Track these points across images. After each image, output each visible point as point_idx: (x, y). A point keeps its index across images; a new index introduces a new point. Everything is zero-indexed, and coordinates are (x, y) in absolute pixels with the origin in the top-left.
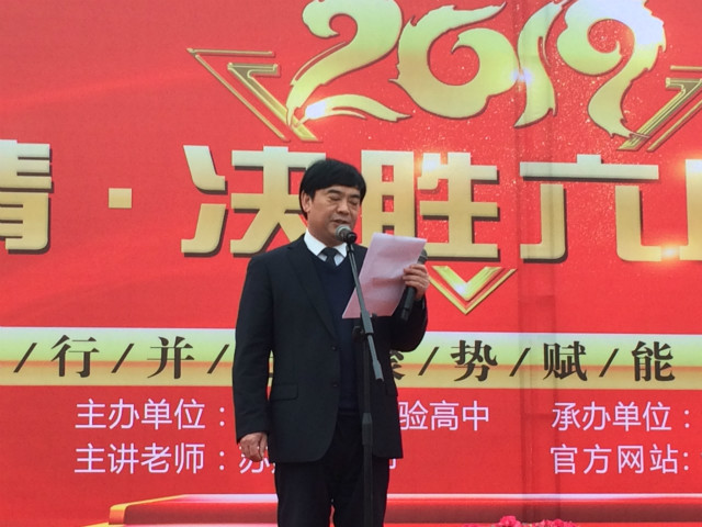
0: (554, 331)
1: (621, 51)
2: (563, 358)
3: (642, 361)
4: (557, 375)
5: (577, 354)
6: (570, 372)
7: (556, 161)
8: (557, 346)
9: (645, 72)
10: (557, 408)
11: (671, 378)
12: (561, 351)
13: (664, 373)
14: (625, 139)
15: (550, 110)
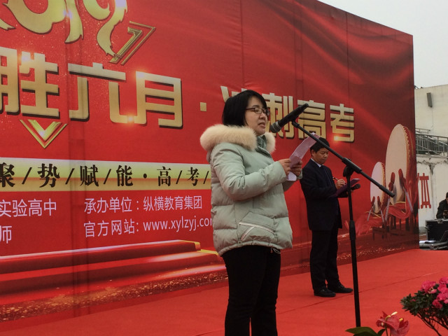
0: (85, 159)
1: (110, 9)
2: (89, 174)
3: (121, 176)
4: (86, 184)
5: (94, 172)
6: (92, 182)
7: (84, 65)
8: (86, 167)
9: (119, 22)
10: (86, 201)
11: (131, 184)
12: (88, 170)
13: (129, 182)
14: (112, 57)
15: (81, 36)
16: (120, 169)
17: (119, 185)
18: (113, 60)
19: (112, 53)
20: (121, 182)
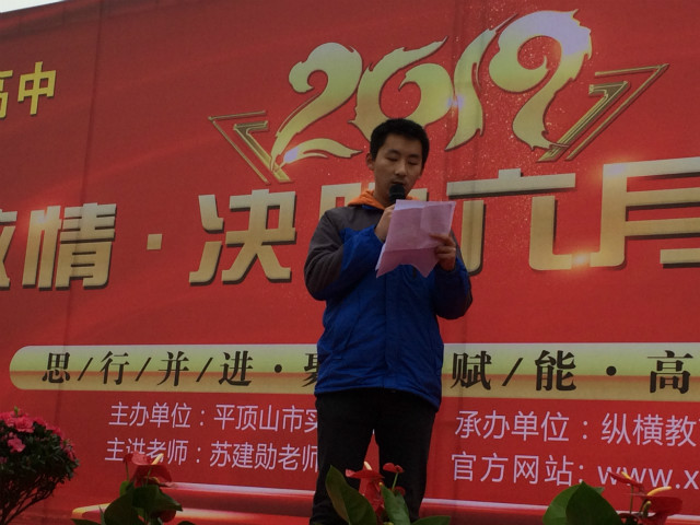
0: (464, 342)
1: (548, 66)
2: (471, 367)
3: (545, 370)
4: (463, 384)
5: (483, 364)
6: (476, 381)
7: (480, 178)
8: (465, 356)
9: (570, 81)
10: (461, 415)
11: (572, 387)
12: (469, 360)
13: (565, 383)
14: (545, 150)
15: (478, 131)
16: (546, 358)
17: (539, 388)
18: (547, 156)
19: (546, 144)
20: (544, 383)
